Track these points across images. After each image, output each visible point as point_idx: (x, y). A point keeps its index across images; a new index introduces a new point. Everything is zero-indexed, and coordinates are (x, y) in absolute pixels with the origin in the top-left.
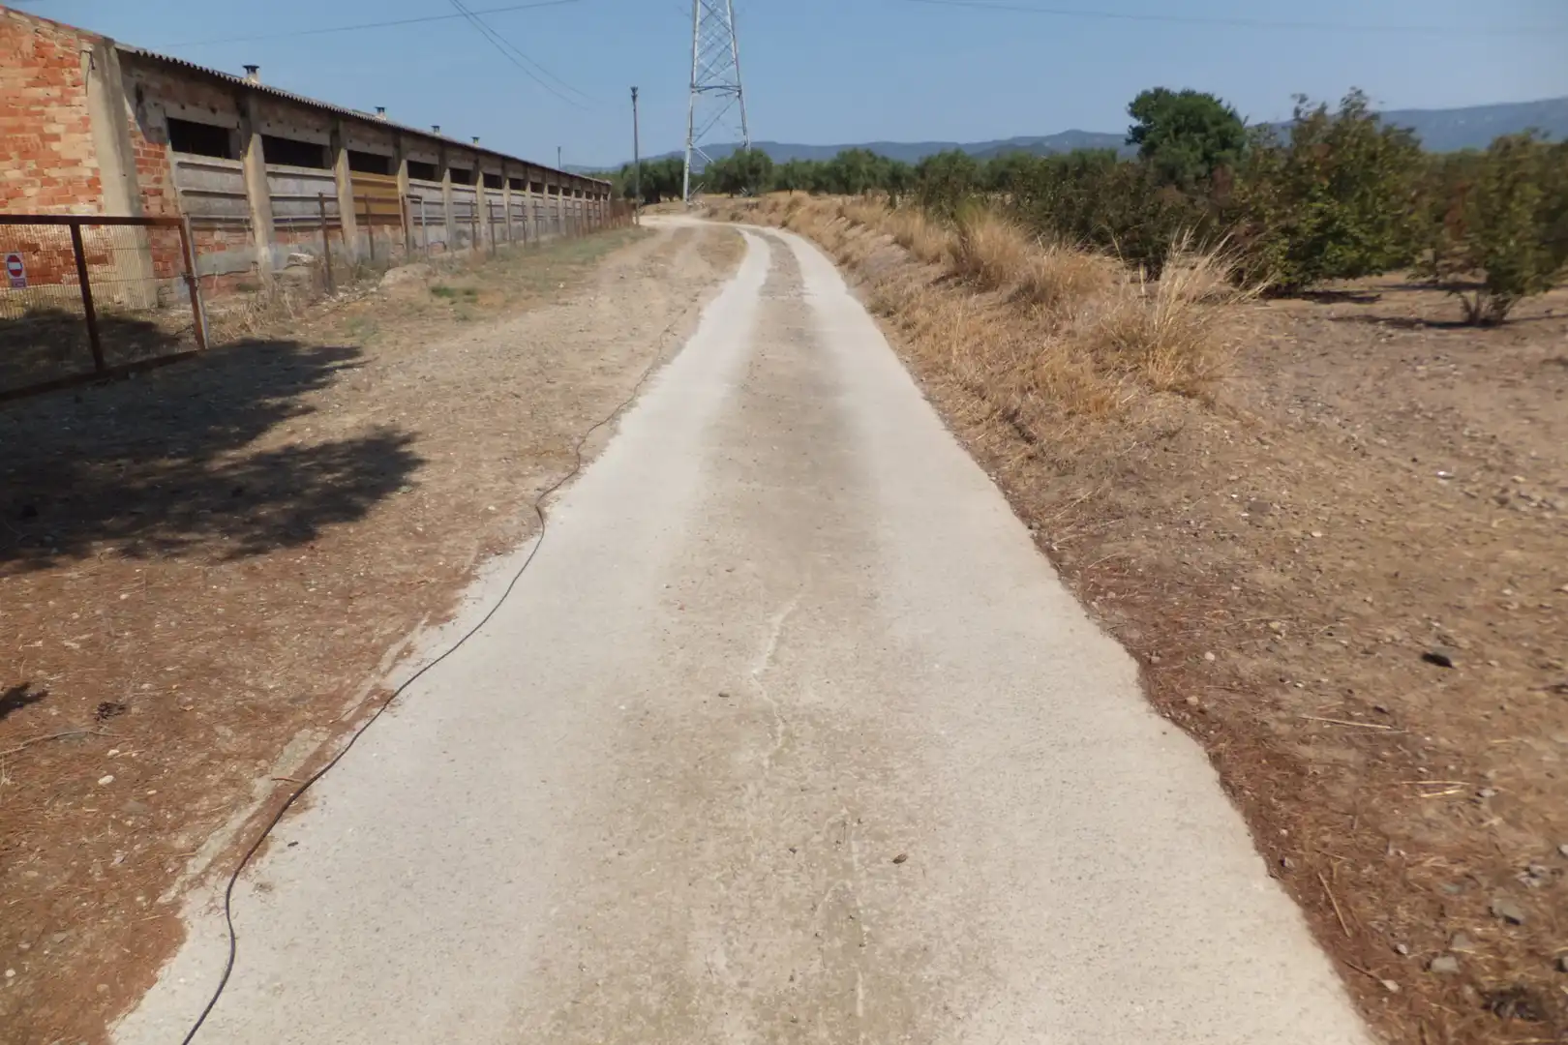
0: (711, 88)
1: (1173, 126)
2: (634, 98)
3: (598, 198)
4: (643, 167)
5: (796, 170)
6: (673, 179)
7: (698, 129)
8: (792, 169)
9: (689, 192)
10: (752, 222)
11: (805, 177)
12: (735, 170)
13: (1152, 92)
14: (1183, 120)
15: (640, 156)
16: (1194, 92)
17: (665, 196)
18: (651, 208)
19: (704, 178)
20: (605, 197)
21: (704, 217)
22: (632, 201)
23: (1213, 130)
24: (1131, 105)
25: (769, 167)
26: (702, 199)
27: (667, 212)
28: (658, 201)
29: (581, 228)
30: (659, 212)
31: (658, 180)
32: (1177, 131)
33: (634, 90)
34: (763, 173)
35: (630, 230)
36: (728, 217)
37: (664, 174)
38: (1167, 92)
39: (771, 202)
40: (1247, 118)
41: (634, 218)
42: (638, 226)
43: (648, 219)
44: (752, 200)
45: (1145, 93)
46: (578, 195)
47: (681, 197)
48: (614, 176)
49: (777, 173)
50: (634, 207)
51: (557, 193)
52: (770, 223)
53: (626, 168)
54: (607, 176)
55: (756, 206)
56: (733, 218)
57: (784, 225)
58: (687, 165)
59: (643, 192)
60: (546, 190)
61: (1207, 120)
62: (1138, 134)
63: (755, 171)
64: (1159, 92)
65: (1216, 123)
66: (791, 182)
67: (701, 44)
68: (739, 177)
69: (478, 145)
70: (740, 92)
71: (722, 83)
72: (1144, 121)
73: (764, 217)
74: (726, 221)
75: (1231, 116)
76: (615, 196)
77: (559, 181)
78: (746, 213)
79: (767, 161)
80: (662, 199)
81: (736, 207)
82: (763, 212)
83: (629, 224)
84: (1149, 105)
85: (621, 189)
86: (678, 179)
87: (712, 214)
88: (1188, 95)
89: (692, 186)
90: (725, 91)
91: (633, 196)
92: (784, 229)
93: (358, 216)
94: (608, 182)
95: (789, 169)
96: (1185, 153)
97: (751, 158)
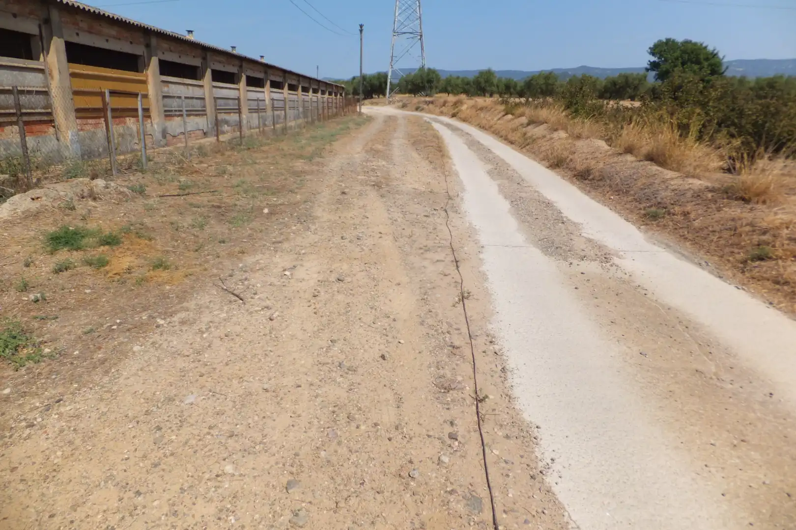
0: (405, 33)
1: (680, 60)
2: (361, 31)
3: (336, 95)
4: (364, 78)
5: (452, 82)
6: (380, 85)
7: (396, 57)
8: (450, 81)
9: (389, 94)
10: (430, 112)
11: (457, 85)
12: (419, 81)
13: (664, 41)
14: (687, 57)
15: (363, 72)
16: (691, 41)
17: (375, 95)
18: (367, 101)
19: (399, 85)
20: (341, 95)
21: (399, 108)
22: (356, 97)
23: (706, 64)
24: (650, 48)
25: (438, 80)
26: (399, 97)
27: (377, 104)
28: (372, 97)
29: (322, 116)
30: (372, 104)
31: (372, 86)
32: (683, 64)
33: (361, 26)
34: (435, 82)
35: (355, 117)
36: (414, 109)
37: (376, 82)
38: (674, 41)
39: (442, 100)
40: (724, 57)
41: (358, 108)
42: (360, 114)
43: (367, 109)
44: (428, 99)
45: (660, 41)
46: (323, 93)
47: (384, 95)
48: (347, 82)
49: (442, 84)
50: (358, 101)
51: (308, 92)
52: (442, 113)
53: (354, 78)
54: (343, 82)
55: (432, 102)
56: (417, 109)
57: (454, 116)
58: (389, 77)
59: (364, 92)
60: (300, 89)
61: (702, 57)
62: (654, 66)
63: (430, 81)
64: (668, 40)
65: (707, 59)
66: (449, 89)
67: (400, 8)
68: (421, 85)
69: (264, 61)
70: (421, 36)
71: (411, 31)
72: (659, 58)
73: (438, 110)
74: (412, 111)
75: (714, 55)
76: (346, 94)
77: (310, 83)
78: (425, 106)
79: (437, 76)
80: (374, 96)
81: (419, 103)
82: (436, 106)
83: (354, 111)
84: (662, 49)
85: (351, 91)
86: (383, 85)
87: (404, 106)
88: (687, 42)
89: (392, 90)
90: (412, 35)
91: (358, 94)
92: (454, 118)
93: (78, 110)
94: (343, 86)
95: (448, 82)
96: (687, 76)
97: (428, 74)
